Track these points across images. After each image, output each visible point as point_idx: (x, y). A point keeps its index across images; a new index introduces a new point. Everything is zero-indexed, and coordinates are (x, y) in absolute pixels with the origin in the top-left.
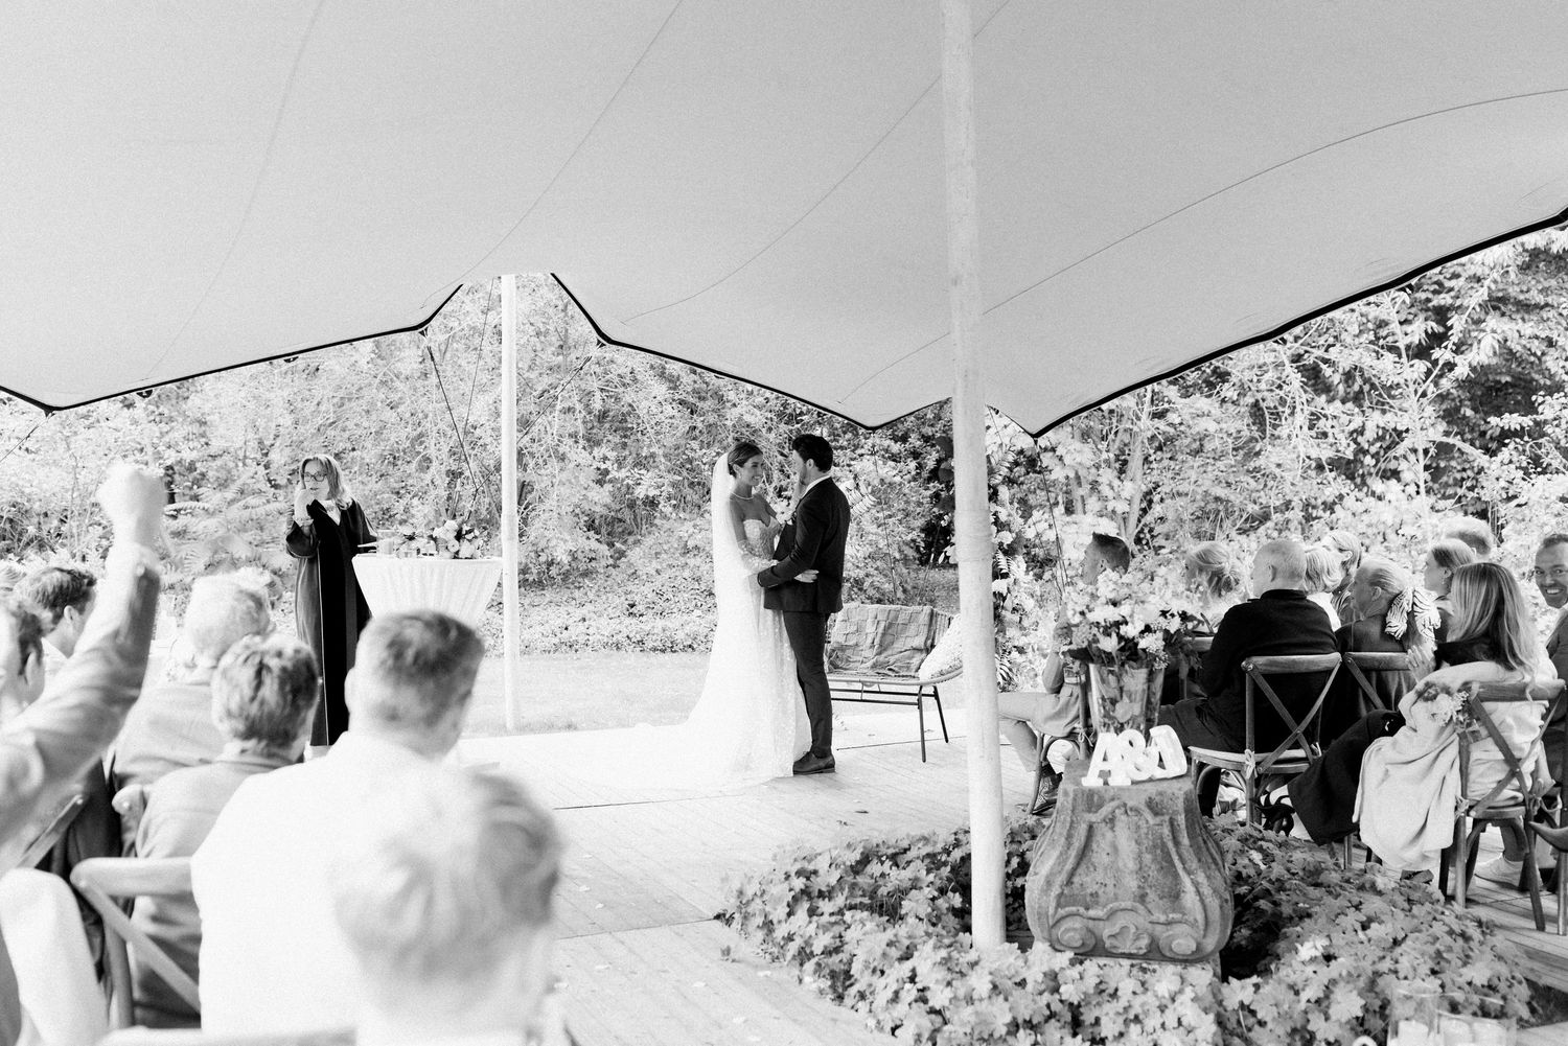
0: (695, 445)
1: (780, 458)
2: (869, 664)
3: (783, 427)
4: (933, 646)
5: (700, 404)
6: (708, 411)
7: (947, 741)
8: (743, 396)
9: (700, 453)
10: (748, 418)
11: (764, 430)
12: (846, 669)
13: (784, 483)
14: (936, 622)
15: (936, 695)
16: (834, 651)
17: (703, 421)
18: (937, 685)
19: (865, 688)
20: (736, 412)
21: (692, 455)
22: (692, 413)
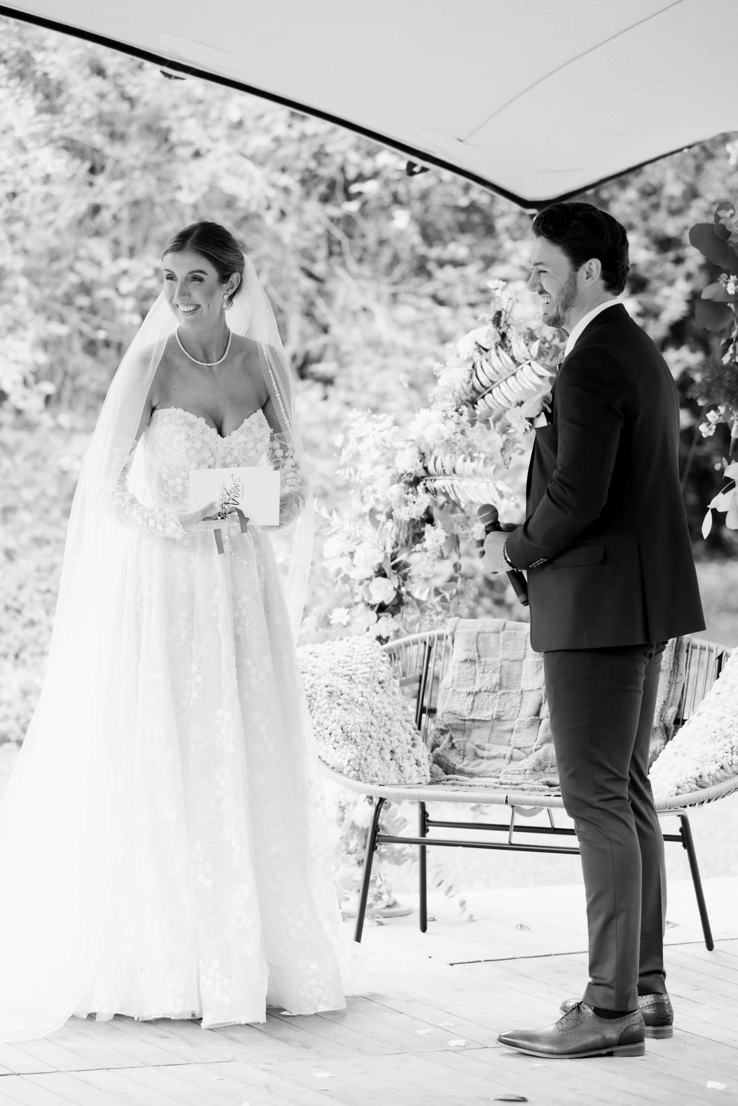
0: (100, 248)
1: (308, 284)
2: (529, 762)
3: (314, 210)
4: (679, 722)
5: (113, 151)
6: (133, 168)
7: (710, 946)
8: (219, 131)
9: (111, 268)
10: (229, 185)
11: (270, 218)
12: (471, 775)
13: (314, 346)
14: (688, 665)
15: (685, 838)
16: (443, 732)
17: (120, 193)
18: (689, 812)
19: (520, 821)
20: (200, 171)
21: (89, 272)
22: (92, 170)
